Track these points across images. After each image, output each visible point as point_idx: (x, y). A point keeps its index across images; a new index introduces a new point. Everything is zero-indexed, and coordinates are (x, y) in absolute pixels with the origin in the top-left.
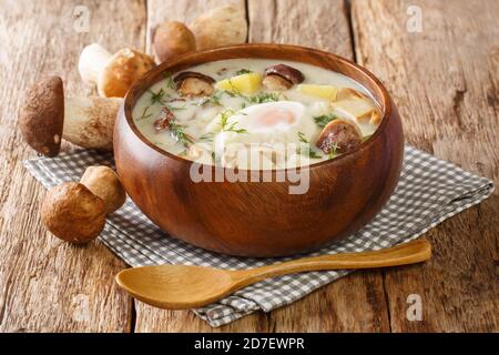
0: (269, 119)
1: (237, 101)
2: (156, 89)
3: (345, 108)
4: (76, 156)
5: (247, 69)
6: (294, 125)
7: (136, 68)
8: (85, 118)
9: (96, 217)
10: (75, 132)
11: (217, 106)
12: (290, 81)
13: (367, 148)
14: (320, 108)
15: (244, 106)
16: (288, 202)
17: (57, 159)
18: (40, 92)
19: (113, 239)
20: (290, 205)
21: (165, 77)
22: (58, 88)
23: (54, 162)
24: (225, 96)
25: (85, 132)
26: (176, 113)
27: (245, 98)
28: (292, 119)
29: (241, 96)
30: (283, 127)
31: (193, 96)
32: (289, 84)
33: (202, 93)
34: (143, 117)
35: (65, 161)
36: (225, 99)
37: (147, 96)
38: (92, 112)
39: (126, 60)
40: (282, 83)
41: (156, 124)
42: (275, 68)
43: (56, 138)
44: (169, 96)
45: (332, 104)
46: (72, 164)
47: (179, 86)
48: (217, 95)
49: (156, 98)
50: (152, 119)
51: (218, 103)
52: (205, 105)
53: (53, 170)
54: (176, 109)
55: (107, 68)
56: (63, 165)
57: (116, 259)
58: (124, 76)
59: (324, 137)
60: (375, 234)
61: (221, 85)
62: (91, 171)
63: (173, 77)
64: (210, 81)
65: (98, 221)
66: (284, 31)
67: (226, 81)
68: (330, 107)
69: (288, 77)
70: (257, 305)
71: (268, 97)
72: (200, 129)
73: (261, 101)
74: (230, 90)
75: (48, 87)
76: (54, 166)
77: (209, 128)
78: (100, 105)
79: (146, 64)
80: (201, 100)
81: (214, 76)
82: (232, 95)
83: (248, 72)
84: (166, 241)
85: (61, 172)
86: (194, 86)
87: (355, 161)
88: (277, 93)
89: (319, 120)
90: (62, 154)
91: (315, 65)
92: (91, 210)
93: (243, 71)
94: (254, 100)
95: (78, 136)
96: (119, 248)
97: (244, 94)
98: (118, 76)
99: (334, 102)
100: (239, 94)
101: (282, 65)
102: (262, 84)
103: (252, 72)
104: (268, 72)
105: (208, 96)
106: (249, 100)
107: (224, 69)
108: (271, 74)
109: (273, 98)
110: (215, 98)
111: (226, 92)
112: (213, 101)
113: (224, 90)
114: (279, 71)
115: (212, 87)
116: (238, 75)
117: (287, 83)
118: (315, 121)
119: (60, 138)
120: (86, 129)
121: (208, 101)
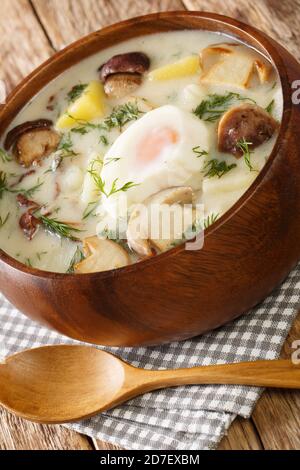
1: (93, 137)
3: (221, 79)
5: (76, 83)
11: (75, 159)
12: (136, 73)
14: (192, 94)
16: (238, 257)
24: (76, 137)
26: (37, 197)
27: (99, 126)
29: (93, 126)
30: (171, 153)
31: (39, 159)
32: (137, 78)
33: (47, 149)
34: (2, 225)
36: (79, 143)
40: (129, 81)
41: (22, 225)
42: (109, 65)
44: (12, 175)
45: (203, 81)
47: (16, 154)
48: (65, 140)
49: (1, 187)
50: (14, 220)
51: (75, 155)
52: (61, 166)
54: (33, 190)
61: (61, 125)
67: (64, 117)
69: (131, 70)
71: (125, 112)
72: (75, 203)
73: (121, 123)
74: (77, 126)
77: (85, 197)
80: (52, 162)
81: (48, 115)
82: (82, 131)
83: (82, 88)
86: (33, 144)
87: (285, 162)
88: (131, 100)
91: (149, 33)
93: (76, 91)
94: (111, 124)
97: (95, 122)
99: (203, 77)
100: (89, 125)
101: (115, 57)
102: (107, 95)
103: (86, 85)
104: (104, 75)
105: (56, 149)
106: (105, 128)
107: (52, 99)
108: (109, 76)
109: (132, 112)
110: (66, 146)
111: (72, 130)
112: (66, 153)
113: (69, 130)
114: (116, 68)
115: (54, 132)
116: (72, 98)
117: (133, 77)
118: (197, 118)
121: (61, 158)
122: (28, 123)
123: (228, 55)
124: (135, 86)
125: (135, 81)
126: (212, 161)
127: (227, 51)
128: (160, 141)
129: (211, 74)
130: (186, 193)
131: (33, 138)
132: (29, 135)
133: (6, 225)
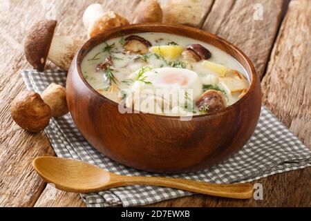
0: (170, 79)
1: (160, 62)
2: (110, 42)
3: (226, 83)
4: (56, 74)
5: (176, 42)
8: (65, 51)
9: (42, 117)
10: (57, 58)
11: (145, 63)
12: (200, 57)
13: (222, 114)
14: (210, 79)
15: (162, 66)
16: (157, 137)
17: (43, 73)
18: (39, 28)
19: (53, 134)
20: (158, 140)
21: (119, 36)
22: (52, 28)
23: (39, 75)
24: (154, 57)
25: (64, 60)
26: (115, 62)
27: (166, 61)
28: (185, 83)
29: (163, 59)
30: (176, 87)
31: (132, 52)
32: (198, 59)
33: (139, 52)
34: (92, 59)
35: (47, 76)
36: (152, 59)
37: (103, 46)
38: (70, 48)
39: (108, 19)
40: (194, 57)
41: (99, 65)
42: (193, 45)
43: (42, 60)
44: (117, 49)
45: (220, 79)
46: (51, 79)
47: (126, 44)
48: (148, 55)
49: (108, 48)
50: (98, 62)
51: (146, 61)
52: (136, 60)
53: (36, 80)
54: (117, 59)
55: (96, 22)
56: (45, 78)
57: (50, 148)
58: (105, 29)
59: (202, 100)
60: (222, 172)
61: (153, 49)
62: (52, 86)
63: (125, 37)
64: (148, 44)
65: (43, 120)
67: (158, 47)
68: (218, 81)
69: (199, 53)
70: (120, 201)
71: (180, 64)
72: (126, 75)
73: (174, 66)
74: (158, 54)
75: (46, 26)
76: (38, 77)
77: (132, 76)
78: (77, 45)
80: (135, 56)
81: (152, 42)
82: (158, 58)
83: (175, 44)
84: (85, 143)
85: (40, 83)
86: (136, 46)
88: (187, 62)
89: (206, 87)
90: (49, 71)
92: (39, 112)
93: (173, 43)
94: (170, 64)
95: (58, 62)
96: (53, 141)
97: (166, 58)
98: (101, 28)
99: (221, 77)
101: (198, 45)
102: (181, 54)
103: (178, 45)
104: (188, 47)
105: (142, 54)
106: (167, 63)
107: (161, 39)
108: (189, 49)
109: (182, 66)
110: (146, 57)
111: (155, 54)
112: (143, 58)
114: (195, 48)
115: (148, 49)
116: (168, 45)
117: (197, 57)
118: (202, 87)
119: (45, 61)
120: (64, 58)
121: (139, 58)
122: (143, 38)
123: (238, 78)
124: (195, 60)
125: (196, 59)
127: (240, 77)
128: (178, 80)
129: (225, 79)
131: (138, 44)
132: (139, 42)
133: (94, 61)
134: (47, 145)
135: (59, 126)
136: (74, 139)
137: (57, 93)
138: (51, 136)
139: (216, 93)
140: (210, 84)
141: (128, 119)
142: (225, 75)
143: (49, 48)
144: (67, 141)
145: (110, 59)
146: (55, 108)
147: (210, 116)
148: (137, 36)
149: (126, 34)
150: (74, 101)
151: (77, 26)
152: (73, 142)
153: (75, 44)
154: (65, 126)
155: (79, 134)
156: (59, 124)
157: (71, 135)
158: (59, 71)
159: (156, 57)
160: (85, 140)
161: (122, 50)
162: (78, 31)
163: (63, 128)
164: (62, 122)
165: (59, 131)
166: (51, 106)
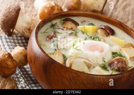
0: (93, 48)
1: (84, 36)
2: (54, 22)
3: (126, 52)
4: (19, 38)
5: (93, 23)
6: (102, 53)
7: (54, 10)
8: (25, 25)
9: (12, 68)
10: (20, 29)
11: (75, 36)
12: (108, 33)
13: (128, 74)
14: (116, 48)
15: (86, 39)
17: (11, 38)
18: (11, 10)
19: (18, 78)
21: (60, 18)
22: (18, 11)
23: (9, 39)
24: (81, 32)
25: (24, 31)
26: (57, 35)
27: (88, 35)
28: (102, 51)
29: (87, 34)
30: (97, 54)
31: (67, 29)
32: (108, 35)
33: (72, 29)
34: (44, 33)
35: (13, 39)
36: (80, 34)
37: (49, 24)
38: (28, 24)
39: (51, 6)
40: (105, 33)
41: (48, 37)
42: (104, 26)
43: (11, 30)
44: (58, 26)
46: (16, 41)
47: (64, 23)
48: (77, 31)
49: (53, 26)
50: (47, 34)
51: (76, 35)
52: (71, 34)
53: (7, 42)
54: (59, 33)
55: (43, 7)
56: (12, 41)
57: (16, 87)
58: (48, 12)
59: (113, 63)
61: (80, 27)
62: (18, 48)
63: (63, 19)
64: (77, 24)
65: (12, 70)
66: (118, 10)
67: (83, 26)
68: (121, 50)
69: (108, 31)
71: (97, 38)
73: (93, 39)
74: (83, 31)
75: (14, 9)
78: (33, 22)
79: (58, 10)
80: (70, 32)
81: (79, 23)
82: (83, 33)
83: (93, 25)
84: (38, 85)
85: (10, 44)
86: (70, 25)
87: (120, 78)
88: (101, 37)
89: (114, 54)
90: (14, 36)
92: (10, 65)
94: (91, 37)
95: (21, 31)
96: (18, 83)
97: (88, 34)
98: (46, 11)
99: (123, 47)
100: (86, 33)
101: (107, 26)
102: (97, 32)
103: (95, 25)
104: (101, 27)
105: (74, 30)
106: (89, 37)
107: (84, 21)
108: (102, 28)
109: (99, 39)
110: (76, 32)
111: (81, 31)
112: (75, 33)
113: (81, 30)
114: (105, 28)
115: (77, 27)
116: (89, 25)
117: (107, 34)
118: (112, 54)
119: (13, 30)
120: (25, 29)
121: (72, 33)
122: (73, 20)
124: (105, 36)
125: (106, 35)
126: (105, 65)
128: (98, 49)
129: (125, 49)
130: (91, 65)
131: (71, 24)
132: (71, 22)
133: (45, 34)
134: (14, 85)
135: (21, 73)
136: (31, 82)
137: (21, 53)
138: (17, 79)
139: (122, 59)
140: (116, 52)
141: (69, 76)
142: (125, 46)
143: (16, 23)
144: (26, 83)
145: (55, 33)
146: (20, 62)
147: (120, 76)
148: (70, 19)
149: (63, 17)
150: (33, 60)
151: (30, 8)
152: (30, 84)
153: (31, 21)
154: (25, 73)
155: (34, 78)
156: (22, 71)
157: (29, 79)
158: (21, 37)
159: (82, 33)
160: (38, 83)
161: (61, 27)
162: (31, 12)
163: (24, 74)
164: (23, 70)
165: (22, 76)
166: (17, 61)
